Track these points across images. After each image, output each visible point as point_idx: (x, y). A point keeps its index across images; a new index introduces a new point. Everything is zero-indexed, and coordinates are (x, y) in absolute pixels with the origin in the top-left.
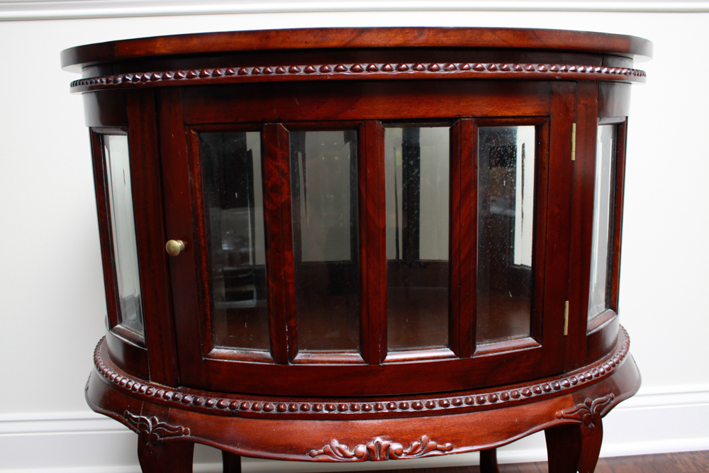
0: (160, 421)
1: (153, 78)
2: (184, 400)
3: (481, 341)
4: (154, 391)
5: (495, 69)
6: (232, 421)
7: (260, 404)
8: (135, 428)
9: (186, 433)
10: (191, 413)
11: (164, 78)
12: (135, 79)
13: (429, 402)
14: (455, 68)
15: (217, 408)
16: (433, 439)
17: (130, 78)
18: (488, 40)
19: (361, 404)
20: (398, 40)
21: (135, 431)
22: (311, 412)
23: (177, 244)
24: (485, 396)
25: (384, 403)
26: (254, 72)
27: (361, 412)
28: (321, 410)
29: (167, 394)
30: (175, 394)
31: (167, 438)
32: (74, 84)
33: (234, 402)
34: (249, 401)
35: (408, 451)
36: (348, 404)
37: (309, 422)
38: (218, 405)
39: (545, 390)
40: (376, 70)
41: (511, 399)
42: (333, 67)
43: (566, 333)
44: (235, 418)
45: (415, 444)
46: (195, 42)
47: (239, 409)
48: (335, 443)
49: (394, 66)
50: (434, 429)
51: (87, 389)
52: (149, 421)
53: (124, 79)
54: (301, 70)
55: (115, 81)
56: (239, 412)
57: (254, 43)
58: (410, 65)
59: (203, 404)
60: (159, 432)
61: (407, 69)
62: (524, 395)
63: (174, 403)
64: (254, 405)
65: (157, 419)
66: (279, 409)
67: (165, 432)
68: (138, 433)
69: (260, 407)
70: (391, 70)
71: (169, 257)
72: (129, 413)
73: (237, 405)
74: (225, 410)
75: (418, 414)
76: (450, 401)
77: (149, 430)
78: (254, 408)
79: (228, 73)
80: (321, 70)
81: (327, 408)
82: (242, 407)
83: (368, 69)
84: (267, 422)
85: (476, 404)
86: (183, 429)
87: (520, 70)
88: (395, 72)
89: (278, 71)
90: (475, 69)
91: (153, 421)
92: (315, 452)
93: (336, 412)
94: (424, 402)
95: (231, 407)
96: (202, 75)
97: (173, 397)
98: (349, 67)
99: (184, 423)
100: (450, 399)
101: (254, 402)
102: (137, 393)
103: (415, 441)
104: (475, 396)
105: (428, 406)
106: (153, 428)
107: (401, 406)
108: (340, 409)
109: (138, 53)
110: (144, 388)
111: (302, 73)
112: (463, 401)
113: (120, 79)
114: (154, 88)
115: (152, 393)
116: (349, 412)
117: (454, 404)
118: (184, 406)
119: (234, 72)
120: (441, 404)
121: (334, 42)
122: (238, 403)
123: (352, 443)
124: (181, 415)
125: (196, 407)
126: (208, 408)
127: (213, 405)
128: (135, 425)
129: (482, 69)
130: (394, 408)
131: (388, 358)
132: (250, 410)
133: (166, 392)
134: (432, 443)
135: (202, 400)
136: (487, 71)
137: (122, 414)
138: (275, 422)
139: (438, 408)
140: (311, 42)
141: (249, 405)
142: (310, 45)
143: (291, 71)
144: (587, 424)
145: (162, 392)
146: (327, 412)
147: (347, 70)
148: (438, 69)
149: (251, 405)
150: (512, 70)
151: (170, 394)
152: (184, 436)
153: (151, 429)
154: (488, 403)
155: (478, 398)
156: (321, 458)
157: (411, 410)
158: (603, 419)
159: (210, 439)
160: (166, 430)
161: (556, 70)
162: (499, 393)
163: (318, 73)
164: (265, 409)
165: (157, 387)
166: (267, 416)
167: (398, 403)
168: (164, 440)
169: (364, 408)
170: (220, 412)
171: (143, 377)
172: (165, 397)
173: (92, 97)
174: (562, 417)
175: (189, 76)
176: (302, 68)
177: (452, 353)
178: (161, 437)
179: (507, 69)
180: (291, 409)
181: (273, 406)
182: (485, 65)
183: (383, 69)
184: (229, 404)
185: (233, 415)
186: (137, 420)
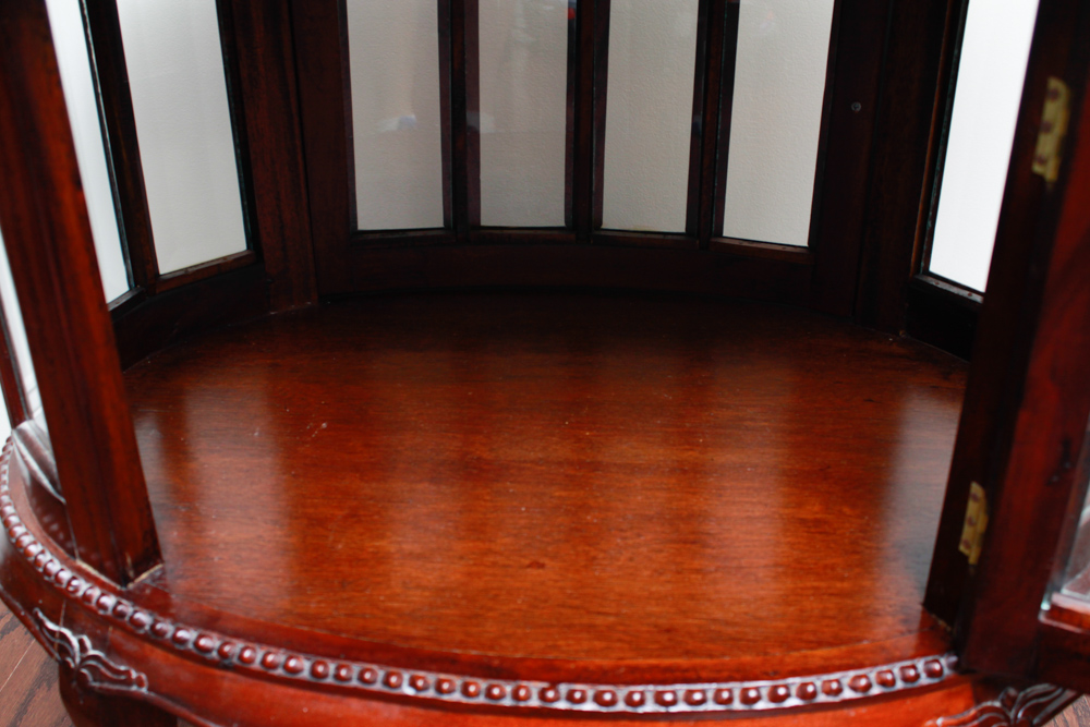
0: (92, 649)
2: (134, 620)
4: (82, 586)
6: (223, 677)
8: (51, 649)
9: (140, 683)
10: (147, 647)
13: (631, 693)
15: (194, 650)
19: (483, 684)
21: (52, 655)
22: (377, 686)
25: (535, 686)
27: (481, 700)
28: (398, 686)
29: (104, 599)
30: (118, 603)
31: (106, 685)
33: (227, 644)
34: (257, 646)
36: (458, 681)
38: (197, 644)
39: (906, 679)
41: (822, 698)
44: (230, 675)
47: (234, 660)
52: (74, 641)
56: (236, 665)
59: (169, 635)
60: (91, 668)
62: (854, 688)
63: (116, 621)
65: (88, 643)
66: (314, 671)
67: (102, 672)
68: (57, 660)
69: (276, 662)
72: (40, 615)
73: (232, 652)
74: (208, 656)
75: (606, 716)
76: (681, 695)
77: (74, 661)
78: (264, 661)
81: (413, 683)
82: (241, 658)
84: (291, 691)
85: (737, 705)
86: (134, 675)
91: (81, 642)
93: (430, 694)
94: (623, 690)
95: (222, 653)
97: (115, 609)
100: (681, 689)
101: (265, 650)
102: (52, 583)
104: (738, 686)
105: (629, 701)
106: (83, 660)
107: (570, 697)
108: (440, 689)
110: (65, 577)
112: (710, 695)
115: (77, 591)
116: (456, 698)
117: (688, 701)
118: (133, 631)
120: (658, 699)
122: (234, 648)
124: (131, 646)
125: (156, 639)
126: (178, 645)
127: (186, 640)
128: (52, 645)
130: (556, 699)
132: (256, 665)
133: (103, 595)
135: (166, 628)
137: (31, 614)
138: (309, 694)
139: (650, 707)
141: (255, 654)
145: (95, 593)
146: (409, 691)
149: (259, 655)
151: (109, 601)
152: (135, 686)
153: (78, 660)
154: (765, 704)
155: (745, 691)
157: (590, 706)
160: (103, 669)
162: (796, 683)
164: (286, 668)
165: (88, 577)
166: (292, 681)
167: (564, 689)
168: (100, 688)
169: (489, 694)
170: (200, 657)
171: (67, 548)
172: (100, 604)
178: (95, 680)
180: (337, 677)
181: (301, 665)
184: (216, 646)
185: (227, 668)
186: (52, 633)
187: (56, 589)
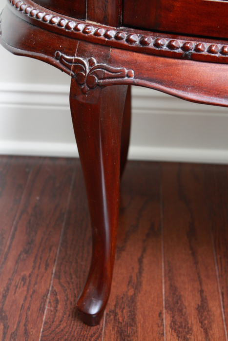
0: (98, 62)
2: (129, 40)
4: (92, 30)
6: (183, 63)
7: (217, 47)
8: (68, 70)
10: (135, 55)
15: (167, 49)
21: (68, 73)
29: (109, 33)
30: (118, 33)
31: (107, 80)
33: (188, 43)
34: (204, 43)
38: (169, 46)
44: (187, 61)
47: (193, 51)
52: (85, 62)
56: (193, 55)
60: (97, 74)
63: (116, 44)
64: (210, 47)
65: (95, 61)
67: (104, 73)
69: (216, 50)
72: (60, 54)
73: (191, 47)
74: (177, 51)
77: (85, 72)
78: (210, 51)
82: (197, 49)
86: (126, 71)
91: (91, 63)
95: (185, 48)
97: (117, 37)
99: (129, 64)
101: (210, 44)
102: (72, 32)
106: (91, 71)
110: (81, 27)
115: (90, 32)
122: (192, 45)
124: (125, 56)
125: (143, 48)
126: (157, 49)
127: (162, 45)
128: (69, 67)
132: (205, 53)
133: (107, 31)
135: (151, 40)
137: (53, 56)
141: (205, 46)
145: (102, 31)
149: (207, 47)
151: (112, 33)
152: (126, 78)
153: (88, 71)
159: (156, 83)
164: (222, 51)
165: (95, 26)
168: (104, 82)
170: (170, 53)
171: (77, 16)
178: (100, 79)
184: (181, 45)
185: (185, 57)
186: (70, 61)
187: (74, 36)
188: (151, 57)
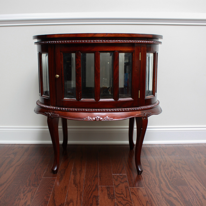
1: (54, 42)
2: (58, 109)
3: (120, 98)
4: (51, 108)
5: (122, 41)
7: (73, 109)
9: (58, 115)
11: (57, 42)
12: (50, 42)
14: (114, 41)
16: (109, 117)
17: (49, 42)
18: (120, 36)
20: (102, 36)
22: (84, 110)
23: (58, 76)
24: (120, 109)
25: (99, 109)
26: (74, 41)
31: (54, 117)
32: (36, 43)
35: (104, 119)
36: (92, 109)
37: (83, 113)
38: (65, 109)
39: (134, 109)
40: (98, 41)
41: (126, 110)
42: (90, 41)
43: (139, 97)
44: (68, 112)
45: (105, 118)
46: (63, 35)
48: (89, 117)
49: (102, 41)
50: (109, 115)
51: (35, 111)
53: (48, 42)
54: (83, 41)
55: (46, 42)
57: (74, 36)
58: (105, 41)
61: (104, 41)
62: (129, 110)
63: (55, 110)
66: (77, 110)
67: (53, 115)
68: (47, 116)
70: (101, 41)
71: (56, 78)
72: (45, 112)
75: (106, 112)
77: (50, 116)
78: (72, 110)
79: (69, 42)
80: (87, 41)
81: (87, 110)
82: (70, 110)
83: (96, 41)
84: (75, 113)
85: (118, 110)
87: (127, 41)
88: (102, 42)
89: (79, 41)
90: (118, 41)
91: (51, 114)
92: (84, 119)
93: (89, 111)
94: (107, 109)
95: (68, 110)
96: (64, 42)
98: (93, 41)
99: (58, 113)
100: (113, 109)
103: (105, 117)
104: (118, 109)
107: (102, 110)
108: (90, 110)
109: (51, 37)
110: (49, 107)
111: (84, 42)
112: (116, 110)
113: (47, 42)
114: (54, 44)
116: (92, 111)
117: (114, 110)
118: (58, 110)
119: (70, 41)
120: (111, 110)
121: (90, 36)
122: (69, 109)
123: (92, 117)
124: (57, 112)
125: (60, 110)
126: (63, 110)
129: (119, 41)
131: (100, 100)
134: (109, 118)
135: (61, 109)
136: (120, 42)
138: (77, 113)
139: (110, 111)
140: (85, 36)
141: (71, 109)
142: (85, 37)
143: (82, 41)
144: (144, 118)
145: (53, 108)
147: (92, 41)
148: (110, 41)
149: (72, 109)
150: (125, 42)
151: (55, 108)
154: (121, 111)
156: (86, 120)
157: (104, 111)
158: (148, 118)
159: (63, 117)
161: (135, 42)
162: (124, 109)
163: (87, 42)
164: (74, 110)
166: (75, 111)
167: (102, 109)
169: (95, 110)
170: (65, 111)
171: (49, 105)
172: (54, 108)
173: (40, 46)
174: (138, 115)
175: (62, 42)
176: (84, 41)
177: (114, 100)
178: (52, 117)
179: (124, 41)
180: (80, 110)
181: (76, 109)
182: (120, 41)
183: (99, 41)
187: (48, 109)
188: (62, 112)
